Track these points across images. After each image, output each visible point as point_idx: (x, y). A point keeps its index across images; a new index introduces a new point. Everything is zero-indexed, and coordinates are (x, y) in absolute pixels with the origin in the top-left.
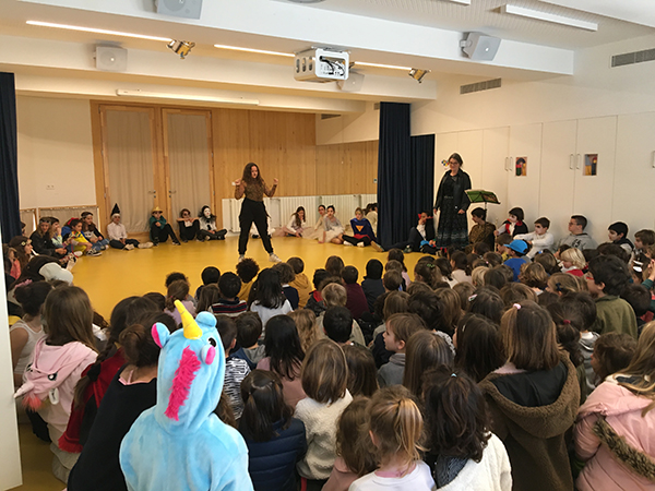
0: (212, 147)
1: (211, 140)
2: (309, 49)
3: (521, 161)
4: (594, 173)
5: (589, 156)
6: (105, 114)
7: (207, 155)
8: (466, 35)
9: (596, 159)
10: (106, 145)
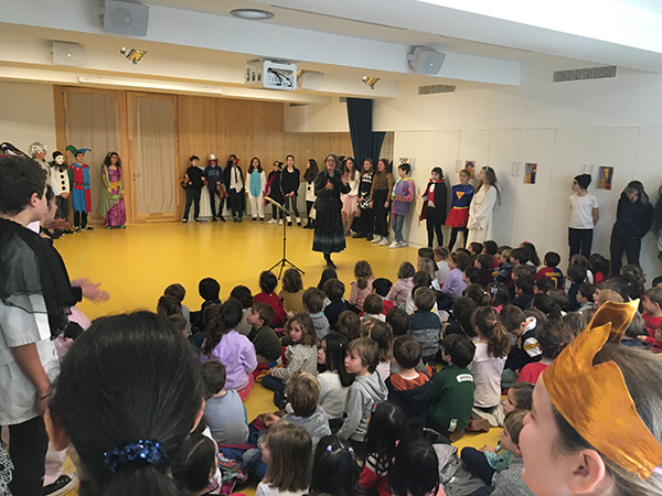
0: (177, 131)
1: (177, 124)
2: (258, 61)
3: (470, 164)
4: (533, 182)
5: (529, 165)
6: (68, 96)
7: (172, 140)
8: (413, 48)
9: (535, 168)
10: (70, 126)
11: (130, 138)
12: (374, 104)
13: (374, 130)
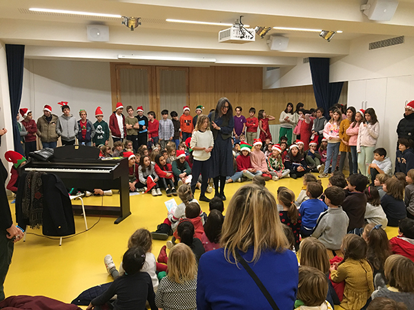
0: (188, 91)
1: (188, 87)
6: (119, 71)
7: (185, 98)
10: (120, 91)
11: (158, 97)
12: (331, 62)
13: (331, 81)
